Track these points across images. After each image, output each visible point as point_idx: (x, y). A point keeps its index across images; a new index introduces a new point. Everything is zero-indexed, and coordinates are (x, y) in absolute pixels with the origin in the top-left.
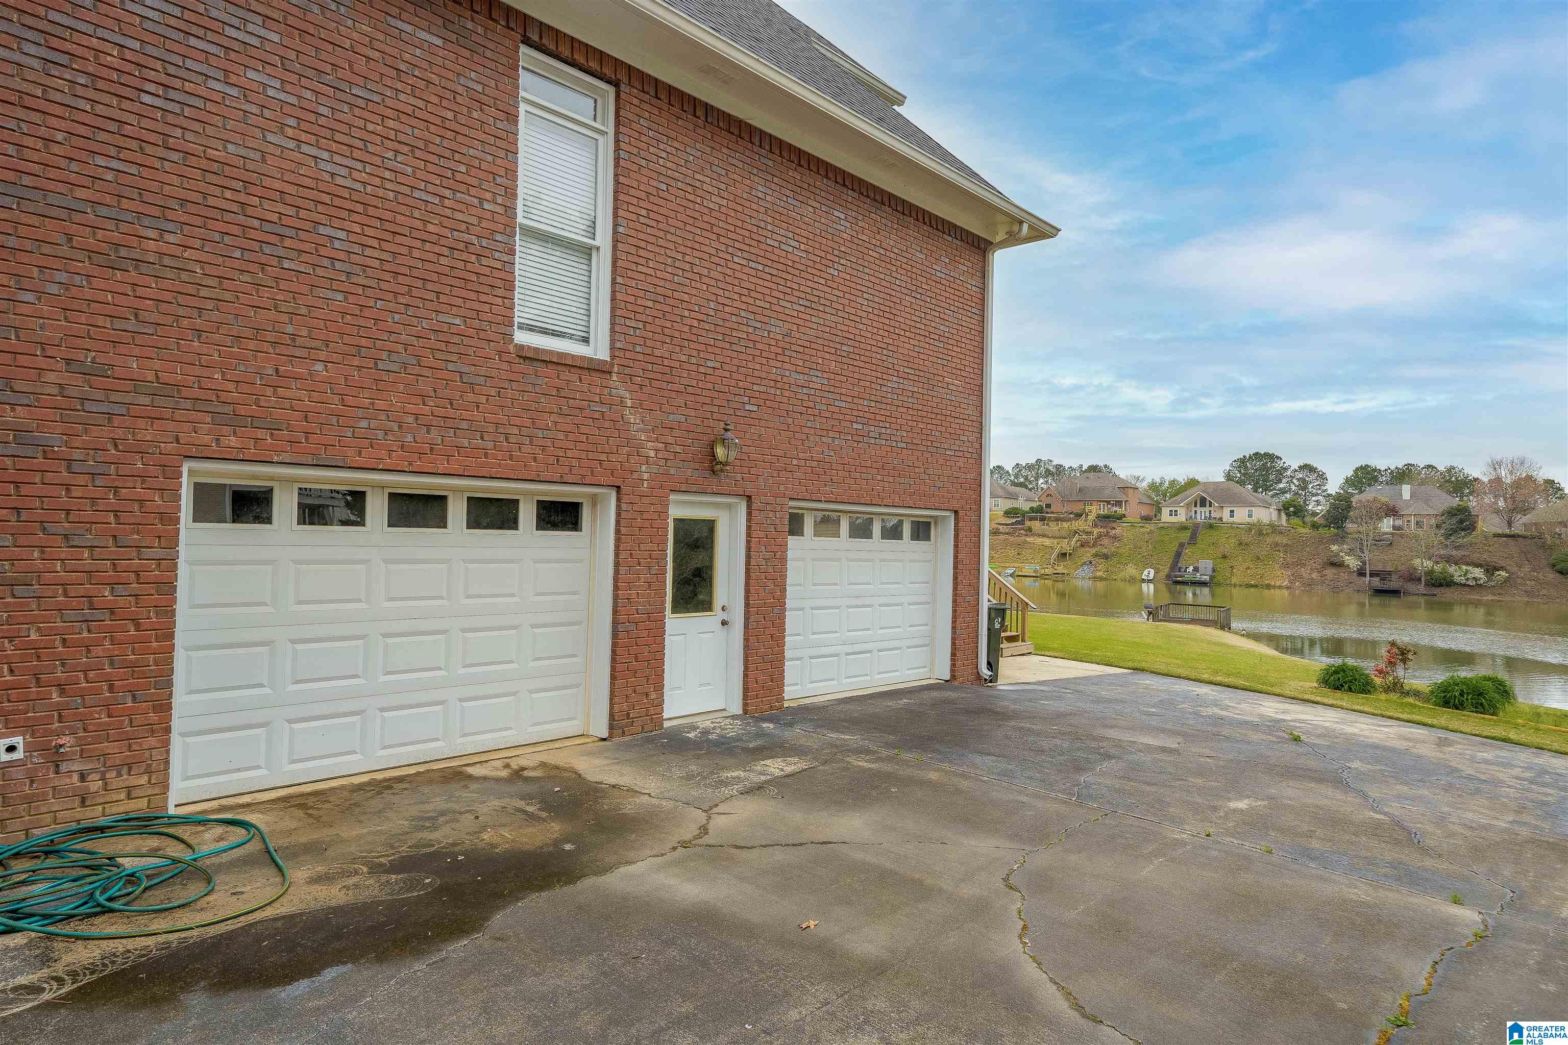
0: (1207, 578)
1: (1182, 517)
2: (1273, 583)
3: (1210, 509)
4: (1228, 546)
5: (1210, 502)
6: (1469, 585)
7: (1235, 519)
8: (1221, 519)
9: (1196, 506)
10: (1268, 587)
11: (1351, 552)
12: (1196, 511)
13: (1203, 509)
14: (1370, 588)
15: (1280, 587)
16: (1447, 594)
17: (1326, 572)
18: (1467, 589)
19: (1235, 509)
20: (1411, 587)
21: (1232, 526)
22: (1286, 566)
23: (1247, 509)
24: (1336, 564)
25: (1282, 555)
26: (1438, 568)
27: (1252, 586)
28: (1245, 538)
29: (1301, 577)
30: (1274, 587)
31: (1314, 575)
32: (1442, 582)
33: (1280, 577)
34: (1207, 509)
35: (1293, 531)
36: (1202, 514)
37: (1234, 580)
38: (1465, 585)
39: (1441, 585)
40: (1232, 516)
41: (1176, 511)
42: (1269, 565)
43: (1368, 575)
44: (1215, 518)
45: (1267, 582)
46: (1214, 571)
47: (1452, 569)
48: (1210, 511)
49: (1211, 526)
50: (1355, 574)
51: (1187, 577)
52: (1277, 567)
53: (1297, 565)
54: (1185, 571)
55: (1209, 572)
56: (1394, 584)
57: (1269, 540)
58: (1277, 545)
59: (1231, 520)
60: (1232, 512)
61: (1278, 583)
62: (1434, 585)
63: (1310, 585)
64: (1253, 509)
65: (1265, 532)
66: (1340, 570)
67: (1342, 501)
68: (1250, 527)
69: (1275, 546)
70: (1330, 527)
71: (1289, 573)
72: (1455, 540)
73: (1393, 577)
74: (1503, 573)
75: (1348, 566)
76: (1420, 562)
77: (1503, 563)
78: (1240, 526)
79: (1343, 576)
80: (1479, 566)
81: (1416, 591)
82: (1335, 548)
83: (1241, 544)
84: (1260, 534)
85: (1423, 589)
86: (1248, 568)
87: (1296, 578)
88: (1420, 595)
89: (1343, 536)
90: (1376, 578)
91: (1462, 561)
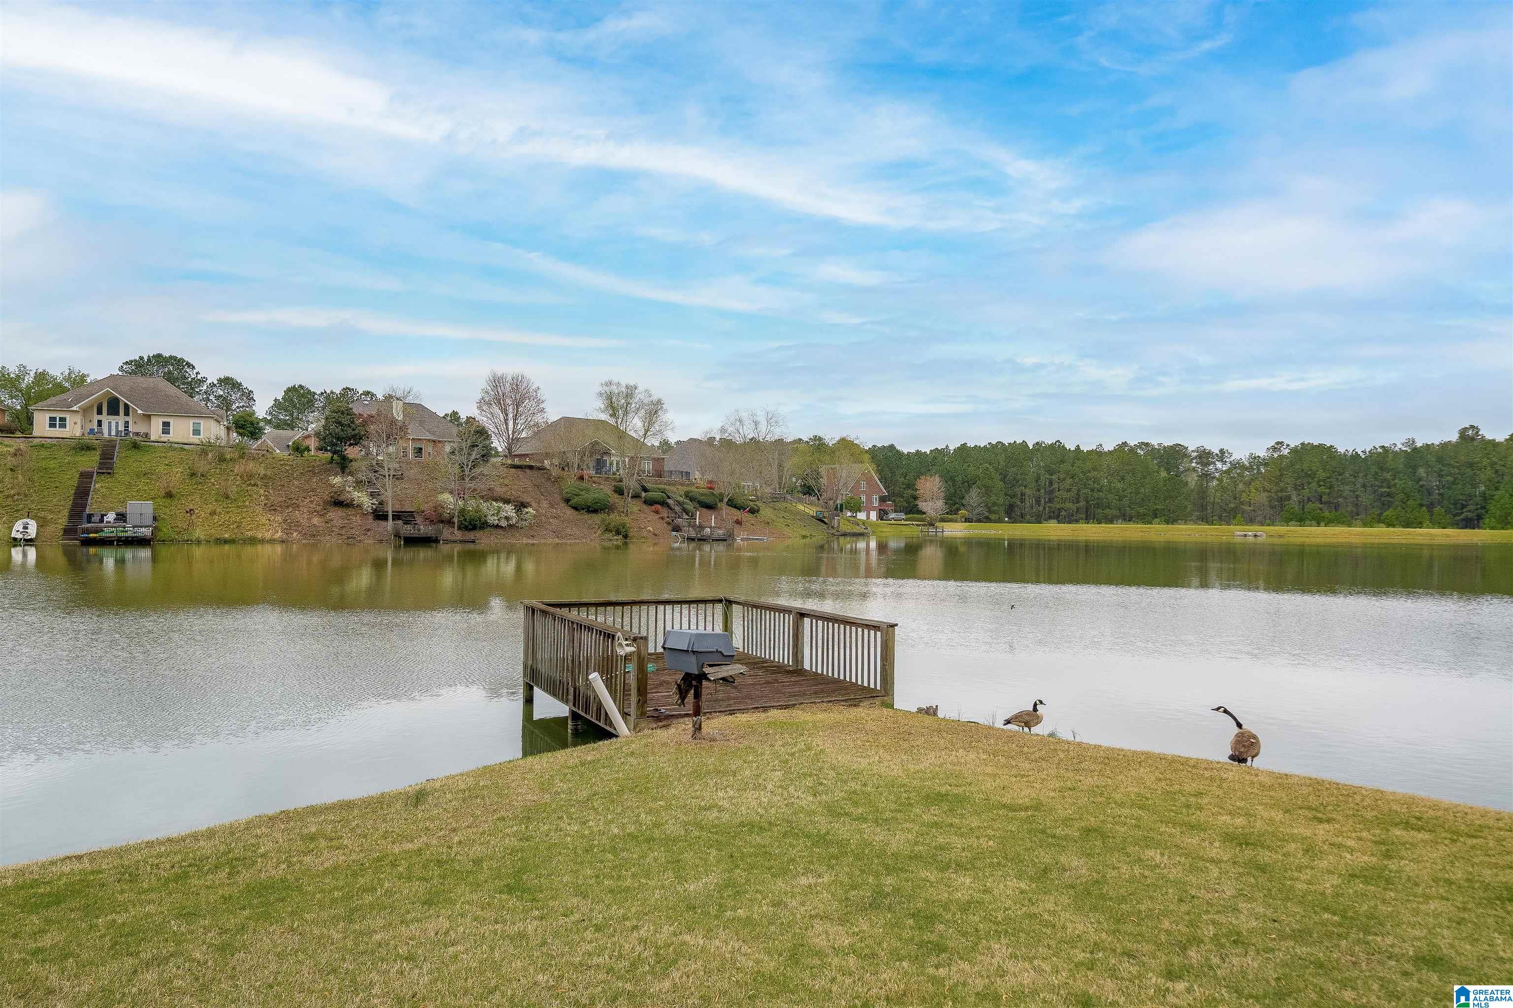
0: (146, 532)
1: (74, 429)
2: (260, 536)
3: (127, 419)
4: (176, 476)
5: (127, 407)
6: (500, 528)
7: (171, 437)
8: (147, 435)
9: (100, 412)
10: (253, 541)
11: (359, 484)
12: (100, 423)
13: (113, 419)
14: (397, 535)
15: (272, 541)
16: (484, 539)
17: (331, 515)
18: (501, 532)
19: (171, 421)
20: (447, 533)
21: (171, 446)
22: (272, 508)
23: (191, 422)
24: (339, 503)
25: (262, 491)
26: (471, 506)
27: (226, 542)
28: (202, 466)
29: (298, 524)
30: (262, 541)
31: (316, 521)
32: (474, 524)
33: (269, 526)
34: (121, 419)
35: (269, 456)
36: (112, 426)
37: (199, 533)
38: (498, 526)
39: (474, 528)
40: (166, 432)
41: (63, 419)
42: (245, 507)
43: (390, 517)
44: (137, 434)
45: (249, 534)
46: (155, 519)
47: (484, 506)
48: (127, 423)
49: (135, 446)
50: (371, 517)
51: (107, 533)
52: (259, 509)
53: (288, 507)
54: (102, 521)
55: (149, 521)
56: (424, 529)
57: (237, 468)
58: (251, 476)
59: (165, 438)
60: (166, 425)
61: (268, 535)
62: (466, 528)
63: (313, 534)
64: (202, 422)
65: (228, 457)
66: (350, 511)
67: (343, 413)
68: (205, 449)
69: (248, 478)
70: (326, 450)
71: (279, 518)
72: (477, 470)
73: (419, 519)
74: (530, 510)
75: (359, 506)
76: (447, 498)
77: (526, 498)
78: (186, 447)
79: (357, 520)
80: (507, 501)
81: (450, 537)
82: (337, 480)
83: (193, 475)
84: (222, 459)
85: (458, 535)
86: (213, 513)
87: (290, 525)
88: (455, 542)
89: (343, 464)
90: (400, 522)
91: (491, 497)
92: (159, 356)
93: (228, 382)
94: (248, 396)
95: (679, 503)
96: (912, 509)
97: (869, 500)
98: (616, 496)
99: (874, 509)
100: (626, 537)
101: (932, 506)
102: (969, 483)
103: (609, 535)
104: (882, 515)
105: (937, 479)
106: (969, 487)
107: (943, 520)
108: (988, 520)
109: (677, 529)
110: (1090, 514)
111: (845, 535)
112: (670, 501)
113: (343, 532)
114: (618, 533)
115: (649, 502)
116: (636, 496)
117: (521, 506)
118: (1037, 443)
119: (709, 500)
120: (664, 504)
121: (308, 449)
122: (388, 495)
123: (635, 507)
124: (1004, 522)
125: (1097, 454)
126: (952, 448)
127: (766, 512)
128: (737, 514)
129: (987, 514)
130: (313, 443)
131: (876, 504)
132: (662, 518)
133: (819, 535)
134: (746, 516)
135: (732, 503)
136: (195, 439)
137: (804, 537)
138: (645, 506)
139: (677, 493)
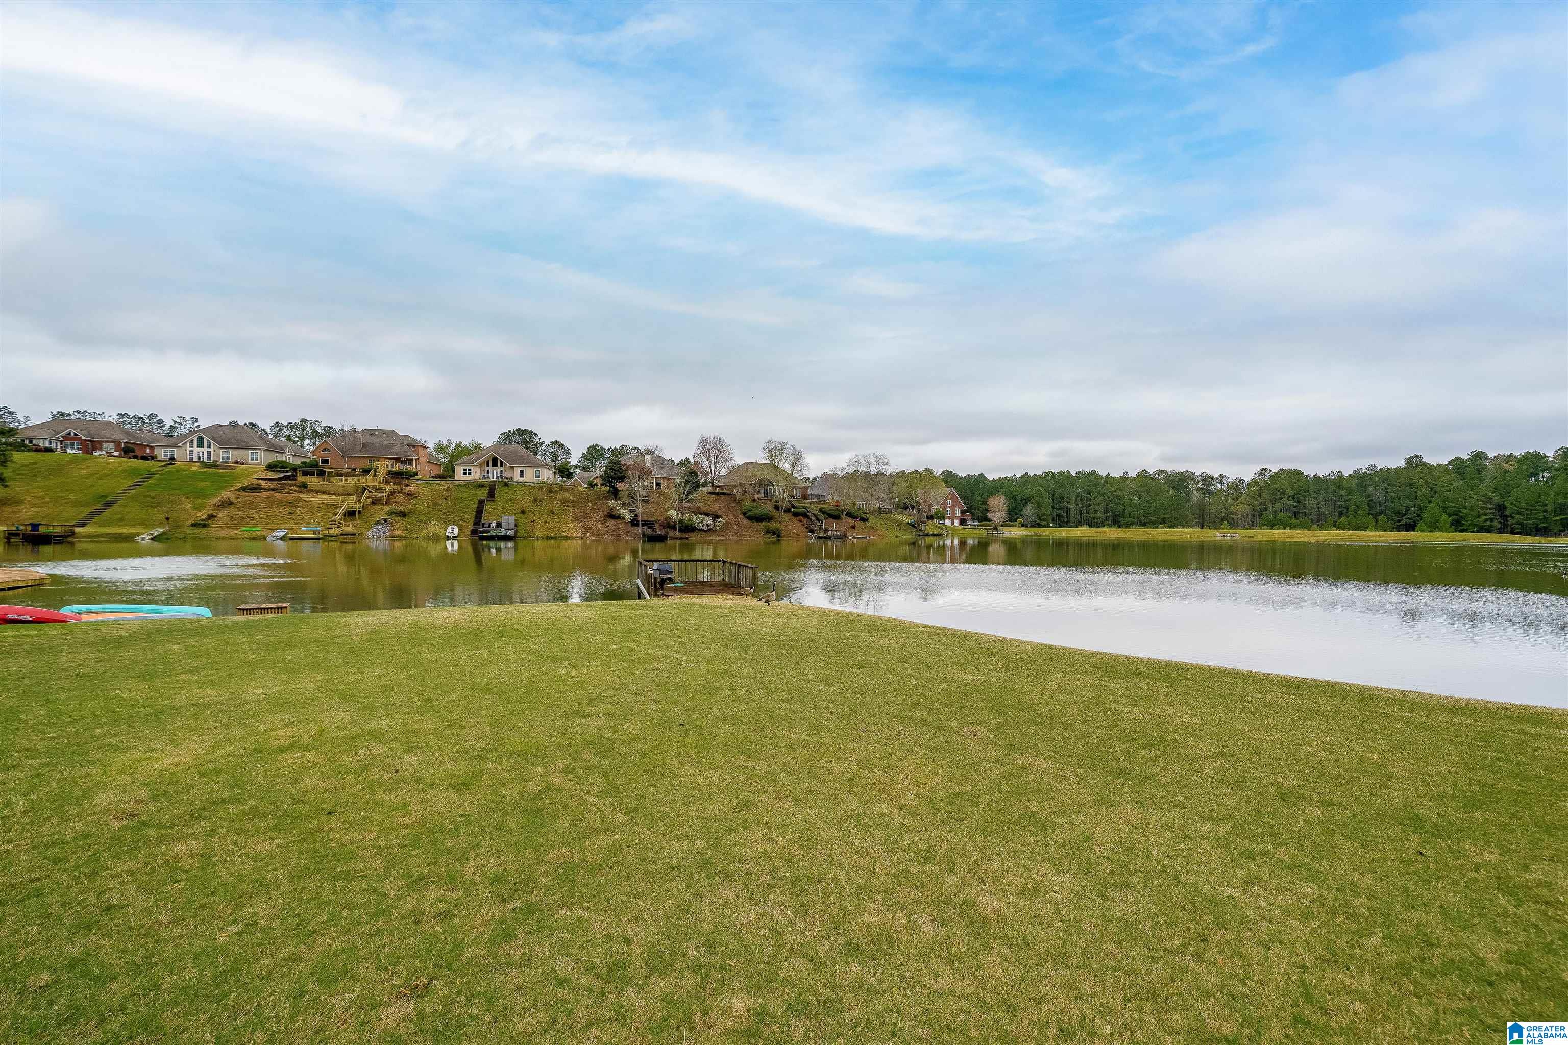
0: (511, 533)
1: (475, 475)
2: (570, 535)
3: (502, 469)
4: (527, 501)
5: (502, 462)
6: (704, 530)
7: (524, 479)
8: (512, 478)
9: (488, 465)
10: (566, 538)
11: (624, 505)
12: (488, 471)
13: (495, 469)
14: (644, 535)
15: (576, 538)
16: (694, 537)
17: (608, 523)
18: (704, 533)
19: (524, 470)
20: (671, 534)
21: (524, 485)
22: (576, 519)
23: (535, 470)
24: (613, 516)
25: (571, 510)
26: (686, 517)
27: (552, 538)
28: (540, 495)
29: (590, 528)
30: (571, 538)
31: (599, 527)
32: (688, 528)
33: (575, 529)
34: (499, 469)
35: (576, 488)
36: (494, 473)
37: (538, 534)
38: (702, 530)
40: (522, 476)
41: (470, 470)
42: (563, 518)
43: (640, 524)
44: (507, 478)
45: (565, 534)
46: (516, 525)
47: (694, 517)
48: (502, 471)
49: (506, 485)
50: (630, 524)
51: (492, 533)
52: (569, 520)
53: (585, 519)
54: (489, 527)
55: (513, 526)
56: (660, 531)
57: (559, 497)
58: (566, 501)
59: (521, 479)
60: (522, 472)
61: (574, 535)
62: (683, 531)
63: (598, 534)
64: (540, 470)
65: (554, 490)
66: (619, 521)
67: (615, 463)
68: (541, 486)
69: (564, 502)
70: (606, 486)
71: (580, 525)
72: (690, 496)
73: (657, 526)
74: (722, 520)
75: (624, 518)
76: (673, 513)
77: (719, 513)
78: (532, 484)
79: (622, 526)
80: (707, 515)
81: (674, 536)
82: (611, 503)
83: (535, 500)
84: (550, 491)
85: (678, 534)
86: (545, 522)
87: (586, 529)
88: (677, 539)
89: (615, 493)
90: (646, 527)
91: (698, 512)
92: (519, 429)
93: (556, 443)
94: (568, 452)
95: (815, 516)
96: (984, 519)
97: (953, 512)
98: (775, 511)
99: (957, 518)
100: (779, 536)
101: (998, 516)
102: (1025, 501)
103: (768, 535)
104: (962, 522)
105: (1003, 498)
106: (1026, 503)
107: (1002, 526)
108: (1039, 525)
109: (812, 531)
110: (1116, 521)
111: (928, 535)
112: (810, 514)
113: (614, 533)
114: (774, 533)
115: (796, 515)
116: (787, 511)
117: (716, 517)
118: (1079, 472)
119: (836, 513)
120: (805, 516)
121: (596, 485)
122: (639, 511)
123: (786, 517)
124: (1050, 527)
125: (1124, 478)
126: (1018, 476)
127: (873, 520)
128: (852, 522)
129: (1038, 521)
130: (599, 481)
131: (958, 515)
132: (803, 525)
133: (910, 536)
134: (858, 523)
135: (849, 515)
136: (536, 480)
137: (897, 537)
138: (793, 517)
139: (814, 509)
